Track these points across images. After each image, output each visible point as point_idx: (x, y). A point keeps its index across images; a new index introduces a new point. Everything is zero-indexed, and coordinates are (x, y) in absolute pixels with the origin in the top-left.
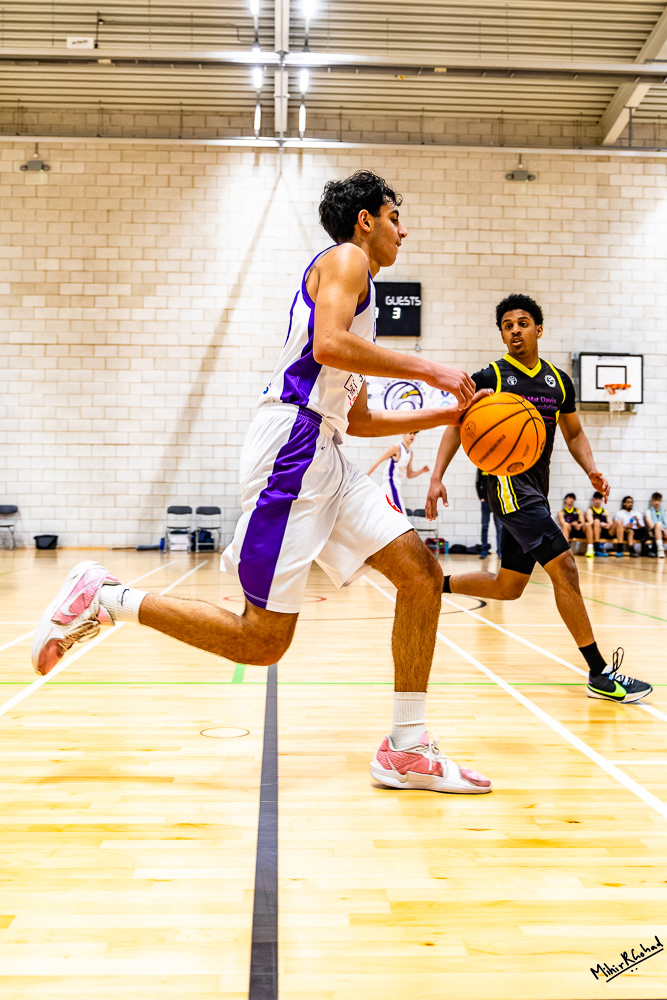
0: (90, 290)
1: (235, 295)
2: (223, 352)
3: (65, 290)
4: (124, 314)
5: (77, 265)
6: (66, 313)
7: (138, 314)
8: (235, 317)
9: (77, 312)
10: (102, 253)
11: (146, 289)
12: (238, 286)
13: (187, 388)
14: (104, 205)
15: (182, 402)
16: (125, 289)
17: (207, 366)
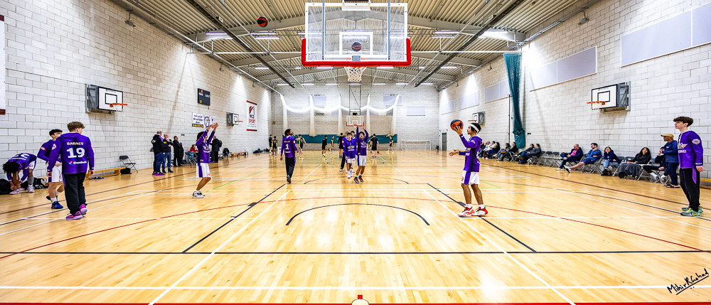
0: (146, 76)
1: (179, 87)
2: (177, 104)
3: (139, 74)
4: (155, 87)
5: (142, 66)
6: (140, 83)
7: (159, 88)
8: (179, 94)
9: (142, 84)
10: (150, 64)
11: (160, 80)
12: (179, 85)
13: (170, 115)
14: (150, 47)
15: (169, 119)
16: (155, 79)
17: (174, 109)
